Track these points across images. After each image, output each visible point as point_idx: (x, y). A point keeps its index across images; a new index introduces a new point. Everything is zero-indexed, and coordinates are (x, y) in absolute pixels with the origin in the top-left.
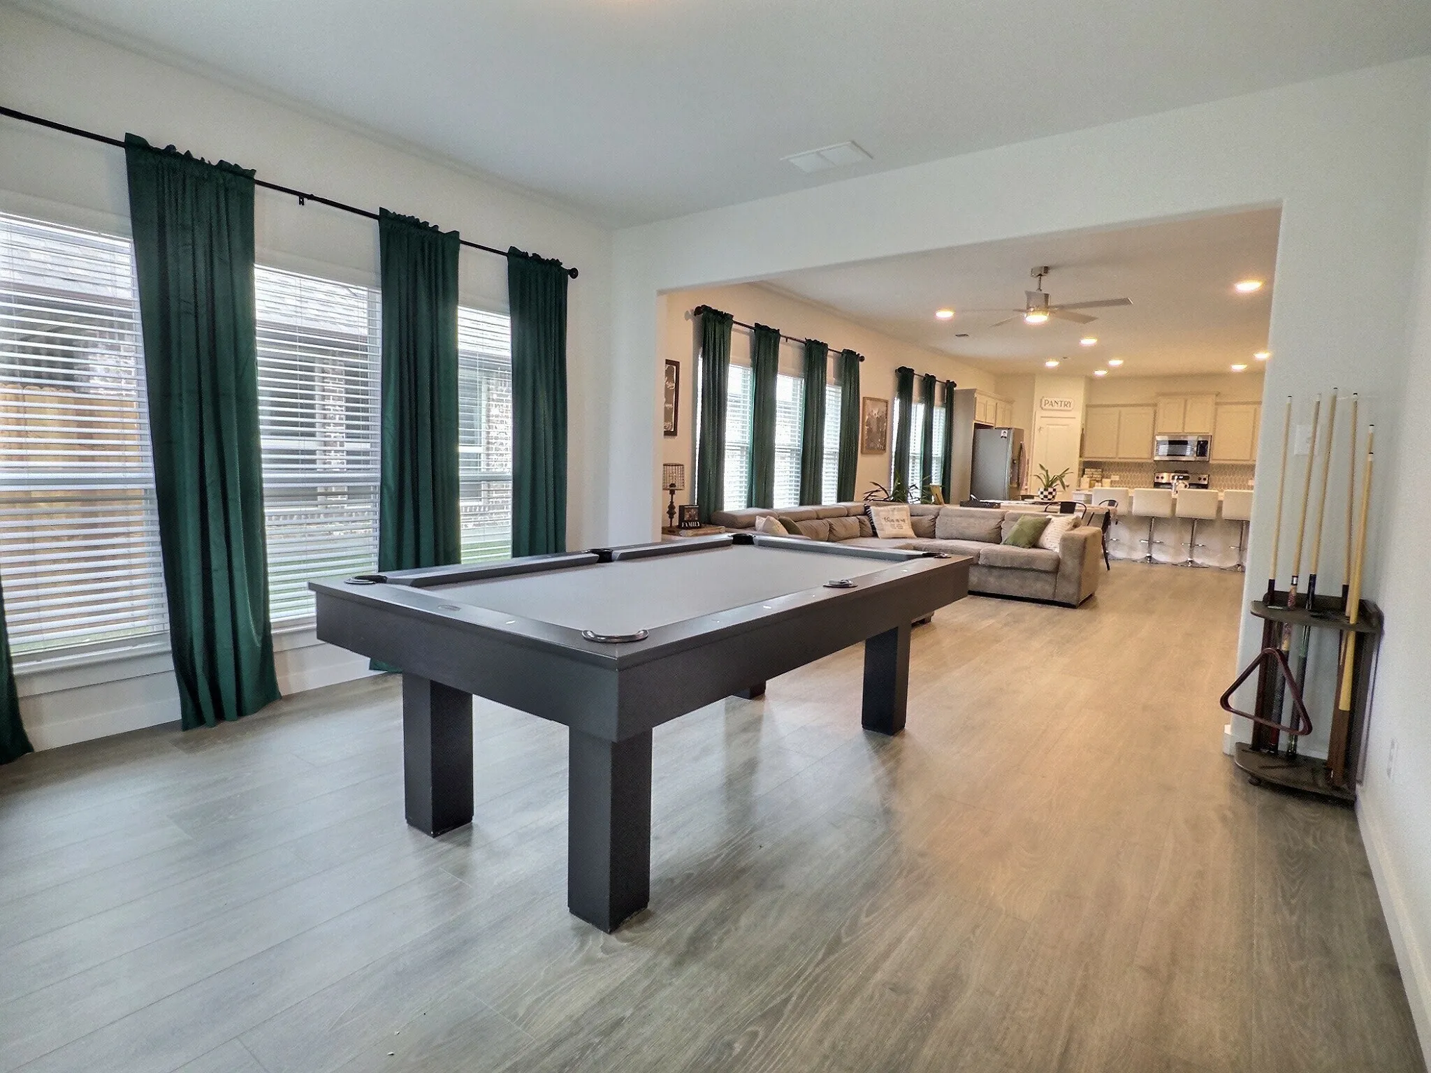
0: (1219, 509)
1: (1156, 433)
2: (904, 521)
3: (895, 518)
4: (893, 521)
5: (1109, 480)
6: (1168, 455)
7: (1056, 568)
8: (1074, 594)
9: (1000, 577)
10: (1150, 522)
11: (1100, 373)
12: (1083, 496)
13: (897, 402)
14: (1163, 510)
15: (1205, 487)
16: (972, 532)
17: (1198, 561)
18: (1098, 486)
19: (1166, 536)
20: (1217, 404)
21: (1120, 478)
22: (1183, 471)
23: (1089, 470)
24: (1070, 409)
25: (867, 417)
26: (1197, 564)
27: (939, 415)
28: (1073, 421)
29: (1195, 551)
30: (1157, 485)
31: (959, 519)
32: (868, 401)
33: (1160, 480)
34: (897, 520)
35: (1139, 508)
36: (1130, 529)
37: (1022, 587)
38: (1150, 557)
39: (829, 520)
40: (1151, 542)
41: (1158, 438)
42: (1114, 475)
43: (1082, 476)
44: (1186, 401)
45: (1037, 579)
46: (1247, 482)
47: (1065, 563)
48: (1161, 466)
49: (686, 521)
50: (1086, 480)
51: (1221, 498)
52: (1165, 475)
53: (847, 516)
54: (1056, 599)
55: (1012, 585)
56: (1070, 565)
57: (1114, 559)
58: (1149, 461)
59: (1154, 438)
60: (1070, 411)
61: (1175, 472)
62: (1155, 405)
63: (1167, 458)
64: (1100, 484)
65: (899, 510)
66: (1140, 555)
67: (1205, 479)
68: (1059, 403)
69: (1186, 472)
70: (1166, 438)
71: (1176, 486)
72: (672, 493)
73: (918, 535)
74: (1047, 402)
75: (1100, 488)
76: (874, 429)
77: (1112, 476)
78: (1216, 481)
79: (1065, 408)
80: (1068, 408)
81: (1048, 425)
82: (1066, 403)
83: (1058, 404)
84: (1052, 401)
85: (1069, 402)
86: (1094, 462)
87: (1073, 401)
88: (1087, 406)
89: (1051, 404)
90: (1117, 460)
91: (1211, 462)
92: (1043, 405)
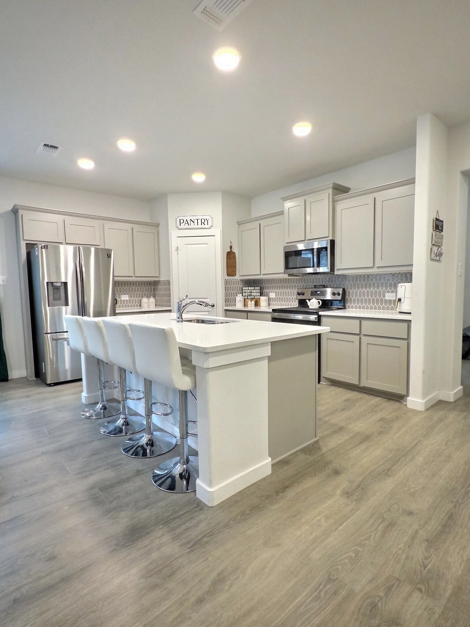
21: (276, 295)
23: (247, 288)
24: (209, 226)
28: (215, 238)
42: (271, 292)
44: (304, 201)
46: (384, 297)
60: (209, 229)
62: (284, 213)
67: (338, 294)
68: (196, 221)
77: (270, 294)
78: (356, 296)
79: (203, 226)
80: (206, 226)
81: (185, 244)
82: (203, 221)
83: (194, 222)
84: (187, 220)
85: (206, 220)
86: (248, 280)
87: (210, 218)
88: (239, 224)
89: (187, 223)
90: (261, 277)
91: (337, 273)
92: (178, 225)
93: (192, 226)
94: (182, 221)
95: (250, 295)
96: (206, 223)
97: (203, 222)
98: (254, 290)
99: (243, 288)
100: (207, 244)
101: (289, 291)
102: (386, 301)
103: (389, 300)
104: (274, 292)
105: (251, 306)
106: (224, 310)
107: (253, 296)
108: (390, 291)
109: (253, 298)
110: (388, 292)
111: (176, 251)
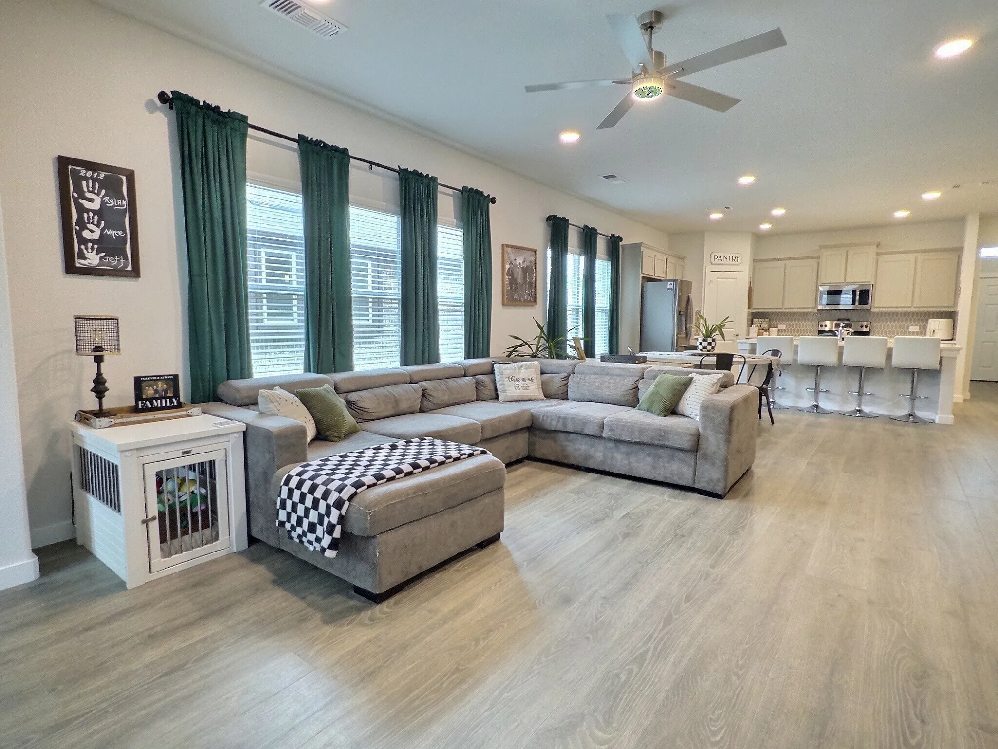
0: (889, 356)
1: (819, 284)
2: (531, 380)
3: (521, 377)
4: (518, 380)
5: (776, 329)
7: (696, 446)
8: (719, 480)
9: (628, 454)
10: (817, 370)
11: (765, 227)
12: (748, 345)
13: (549, 252)
14: (830, 359)
15: (867, 334)
16: (606, 393)
17: (866, 409)
18: (766, 335)
19: (831, 383)
20: (877, 254)
21: (786, 327)
22: (845, 319)
23: (757, 320)
24: (738, 263)
25: (507, 266)
26: (866, 413)
27: (603, 268)
28: (742, 274)
29: (863, 400)
30: (820, 332)
31: (593, 376)
32: (509, 249)
33: (823, 328)
34: (524, 380)
35: (804, 357)
36: (796, 377)
37: (654, 468)
38: (817, 406)
39: (424, 383)
40: (817, 390)
41: (821, 289)
42: (781, 324)
43: (751, 326)
44: (847, 252)
45: (672, 458)
46: (908, 328)
47: (707, 440)
48: (823, 315)
49: (146, 400)
50: (754, 329)
51: (890, 345)
52: (828, 323)
53: (465, 376)
54: (696, 486)
55: (642, 465)
56: (713, 442)
57: (781, 408)
58: (813, 310)
59: (817, 289)
60: (738, 265)
61: (839, 320)
62: (818, 257)
63: (828, 307)
64: (768, 332)
65: (527, 368)
66: (806, 403)
67: (867, 327)
68: (728, 258)
69: (848, 320)
70: (827, 288)
71: (841, 334)
72: (99, 360)
73: (548, 396)
74: (716, 257)
75: (768, 337)
76: (520, 280)
77: (779, 325)
78: (881, 328)
81: (717, 279)
86: (760, 312)
88: (754, 261)
90: (783, 310)
91: (873, 310)
92: (713, 259)
95: (760, 326)
97: (734, 258)
98: (763, 321)
99: (754, 320)
100: (737, 279)
101: (803, 324)
102: (910, 332)
103: (913, 332)
104: (784, 324)
107: (763, 327)
108: (918, 325)
109: (763, 329)
110: (912, 325)
111: (708, 284)
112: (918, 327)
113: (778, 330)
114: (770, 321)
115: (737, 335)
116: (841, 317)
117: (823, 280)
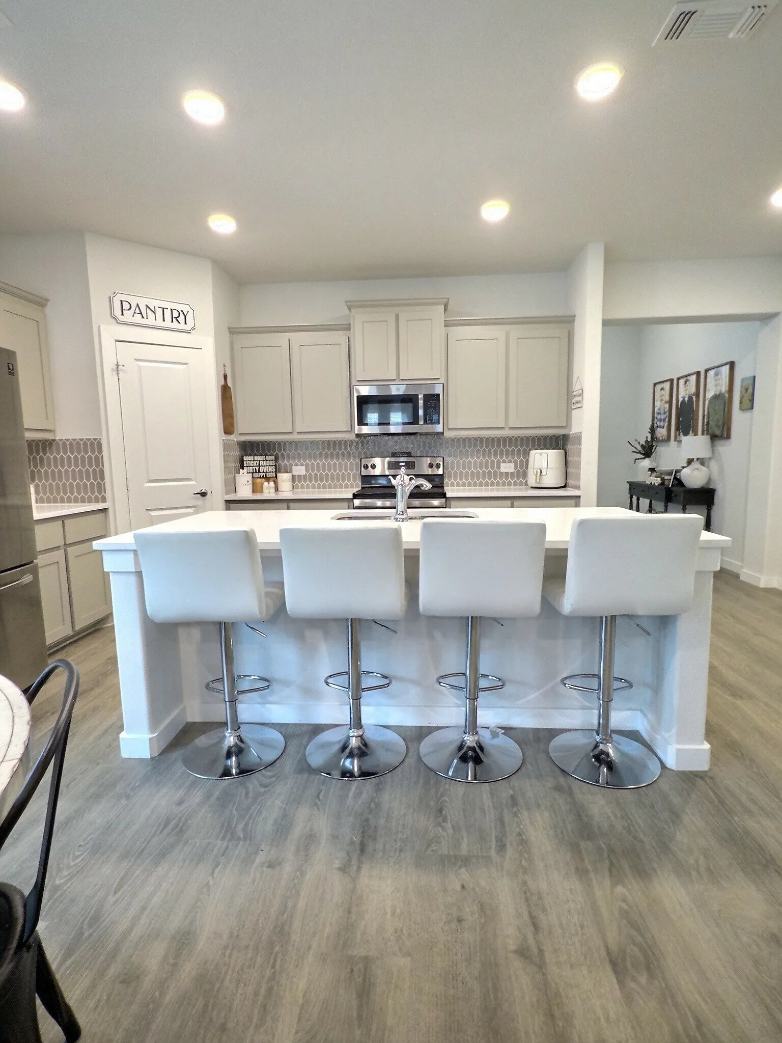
1: (353, 383)
6: (380, 424)
20: (447, 324)
21: (307, 470)
22: (404, 452)
23: (251, 458)
24: (188, 328)
28: (199, 355)
33: (369, 472)
42: (296, 465)
43: (238, 472)
44: (397, 316)
46: (499, 467)
48: (365, 446)
52: (377, 461)
59: (352, 392)
60: (188, 332)
61: (394, 454)
62: (348, 328)
67: (438, 466)
68: (159, 312)
69: (409, 455)
77: (294, 468)
79: (175, 325)
80: (182, 326)
81: (136, 360)
82: (175, 314)
83: (154, 313)
84: (138, 305)
85: (181, 312)
86: (255, 442)
87: (191, 311)
89: (137, 311)
90: (295, 437)
91: (448, 434)
92: (118, 312)
93: (151, 320)
94: (126, 306)
95: (257, 471)
96: (181, 319)
98: (264, 461)
99: (244, 457)
100: (186, 364)
101: (335, 463)
102: (501, 474)
103: (506, 473)
104: (302, 465)
105: (268, 491)
106: (224, 501)
107: (263, 472)
108: (513, 460)
109: (263, 476)
110: (504, 462)
111: (115, 373)
112: (512, 465)
113: (293, 476)
114: (276, 460)
115: (203, 494)
116: (397, 449)
117: (358, 374)
